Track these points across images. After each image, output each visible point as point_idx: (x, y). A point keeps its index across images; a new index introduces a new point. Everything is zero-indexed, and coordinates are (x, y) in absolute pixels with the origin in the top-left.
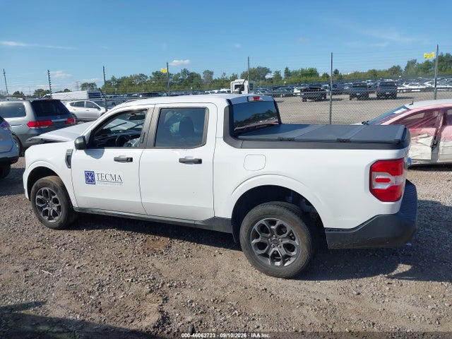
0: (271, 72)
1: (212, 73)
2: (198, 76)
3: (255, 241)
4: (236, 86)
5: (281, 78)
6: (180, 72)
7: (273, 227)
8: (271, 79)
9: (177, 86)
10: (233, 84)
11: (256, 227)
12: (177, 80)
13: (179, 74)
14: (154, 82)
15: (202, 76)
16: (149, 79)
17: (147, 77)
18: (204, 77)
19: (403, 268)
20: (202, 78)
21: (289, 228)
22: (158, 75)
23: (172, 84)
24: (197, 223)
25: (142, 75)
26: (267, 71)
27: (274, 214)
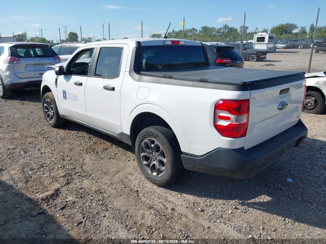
0: (297, 28)
1: (247, 28)
2: (235, 30)
3: (143, 154)
4: (258, 38)
5: (306, 33)
6: (222, 27)
7: (153, 145)
8: (297, 33)
9: (218, 38)
10: (256, 36)
11: (143, 144)
12: (219, 32)
13: (221, 28)
14: (201, 34)
15: (239, 30)
16: (198, 32)
17: (197, 31)
18: (240, 31)
19: (265, 198)
20: (239, 32)
21: (161, 148)
22: (205, 29)
23: (215, 36)
24: (115, 135)
25: (194, 29)
26: (294, 27)
27: (152, 135)
